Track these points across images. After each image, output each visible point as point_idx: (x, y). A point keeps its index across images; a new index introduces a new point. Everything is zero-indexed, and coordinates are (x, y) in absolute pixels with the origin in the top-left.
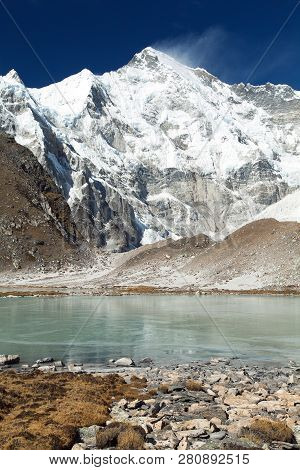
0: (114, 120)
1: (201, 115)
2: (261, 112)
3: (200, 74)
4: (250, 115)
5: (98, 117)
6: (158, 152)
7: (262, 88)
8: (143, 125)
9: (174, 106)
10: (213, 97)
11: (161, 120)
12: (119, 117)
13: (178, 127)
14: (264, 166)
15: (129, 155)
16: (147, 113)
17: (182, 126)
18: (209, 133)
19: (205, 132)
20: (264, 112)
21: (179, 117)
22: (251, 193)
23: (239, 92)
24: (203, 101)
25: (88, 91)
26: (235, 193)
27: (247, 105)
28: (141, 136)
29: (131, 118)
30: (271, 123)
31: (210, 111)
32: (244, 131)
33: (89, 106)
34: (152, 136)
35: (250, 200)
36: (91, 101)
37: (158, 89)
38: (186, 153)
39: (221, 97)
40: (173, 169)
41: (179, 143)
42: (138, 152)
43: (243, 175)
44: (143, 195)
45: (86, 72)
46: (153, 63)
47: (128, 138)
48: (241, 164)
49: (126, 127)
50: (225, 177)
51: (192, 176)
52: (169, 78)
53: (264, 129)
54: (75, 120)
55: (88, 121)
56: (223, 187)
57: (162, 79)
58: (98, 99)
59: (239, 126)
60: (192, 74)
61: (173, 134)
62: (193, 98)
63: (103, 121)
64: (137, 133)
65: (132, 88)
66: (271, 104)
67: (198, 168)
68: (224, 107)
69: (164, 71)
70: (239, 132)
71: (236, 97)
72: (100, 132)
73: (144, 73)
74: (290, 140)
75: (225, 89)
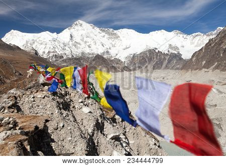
0: (75, 42)
1: (93, 39)
2: (107, 36)
3: (91, 26)
4: (104, 36)
6: (85, 49)
7: (107, 29)
8: (81, 42)
9: (87, 37)
11: (85, 41)
12: (77, 41)
14: (108, 52)
15: (79, 50)
16: (81, 39)
17: (89, 42)
18: (96, 44)
21: (89, 40)
23: (101, 30)
27: (103, 34)
30: (109, 39)
31: (95, 38)
32: (103, 42)
34: (83, 45)
36: (70, 38)
37: (84, 32)
38: (91, 49)
40: (89, 53)
41: (89, 47)
42: (81, 49)
46: (81, 25)
47: (78, 45)
49: (78, 43)
54: (68, 43)
55: (71, 43)
58: (72, 37)
59: (101, 41)
61: (88, 44)
62: (92, 35)
63: (73, 42)
64: (80, 44)
65: (77, 32)
66: (109, 33)
69: (84, 27)
71: (101, 32)
72: (73, 45)
73: (79, 28)
74: (113, 43)
75: (98, 30)
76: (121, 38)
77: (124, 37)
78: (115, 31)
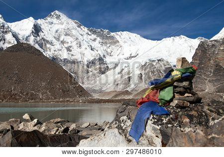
0: (43, 38)
1: (77, 39)
2: (98, 39)
3: (76, 23)
4: (95, 40)
5: (36, 37)
6: (60, 52)
7: (99, 30)
8: (54, 40)
9: (66, 35)
10: (81, 32)
11: (61, 39)
12: (45, 37)
13: (68, 43)
14: (101, 60)
15: (48, 52)
16: (56, 36)
17: (70, 43)
18: (80, 46)
19: (78, 45)
20: (100, 40)
21: (68, 39)
22: (96, 69)
23: (91, 31)
24: (78, 34)
25: (32, 26)
26: (90, 69)
27: (93, 36)
28: (54, 45)
29: (49, 38)
30: (102, 44)
31: (80, 37)
32: (93, 46)
33: (32, 32)
34: (57, 46)
36: (33, 30)
37: (60, 27)
38: (71, 53)
39: (84, 33)
40: (66, 59)
41: (69, 49)
42: (52, 51)
43: (92, 63)
45: (31, 18)
46: (58, 17)
47: (48, 46)
48: (92, 59)
49: (48, 42)
50: (86, 63)
51: (74, 62)
52: (65, 24)
53: (100, 46)
54: (27, 37)
55: (32, 38)
56: (85, 67)
57: (62, 24)
58: (37, 30)
59: (91, 44)
60: (73, 23)
61: (66, 45)
62: (74, 32)
63: (38, 38)
64: (51, 43)
65: (50, 26)
67: (76, 60)
68: (85, 36)
69: (63, 21)
70: (91, 46)
71: (90, 33)
72: (37, 42)
73: (55, 20)
74: (109, 50)
75: (86, 29)
76: (121, 43)
77: (125, 42)
78: (112, 34)
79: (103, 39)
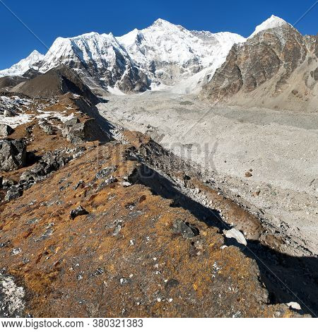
0: (145, 45)
2: (200, 41)
3: (179, 27)
4: (197, 41)
5: (139, 45)
6: (160, 56)
7: (201, 32)
8: (156, 47)
9: (167, 39)
12: (147, 45)
14: (196, 60)
16: (157, 42)
20: (202, 41)
22: (190, 69)
23: (193, 33)
25: (136, 36)
26: (185, 69)
27: (196, 38)
30: (203, 44)
32: (192, 47)
33: (136, 42)
35: (190, 71)
36: (137, 40)
37: (161, 33)
39: (185, 35)
40: (164, 61)
43: (189, 62)
44: (153, 71)
45: (136, 30)
46: (160, 24)
47: (150, 51)
48: (189, 59)
49: (149, 48)
50: (182, 64)
51: (171, 63)
52: (165, 29)
54: (131, 47)
55: (135, 47)
56: (181, 67)
57: (163, 30)
58: (140, 39)
59: (190, 46)
60: (176, 27)
63: (141, 46)
65: (152, 33)
66: (204, 38)
67: (173, 61)
69: (164, 27)
70: (190, 48)
71: (192, 35)
72: (139, 50)
73: (157, 28)
74: (210, 51)
75: (188, 32)
76: (221, 43)
77: (224, 42)
78: (213, 35)
79: (204, 39)
